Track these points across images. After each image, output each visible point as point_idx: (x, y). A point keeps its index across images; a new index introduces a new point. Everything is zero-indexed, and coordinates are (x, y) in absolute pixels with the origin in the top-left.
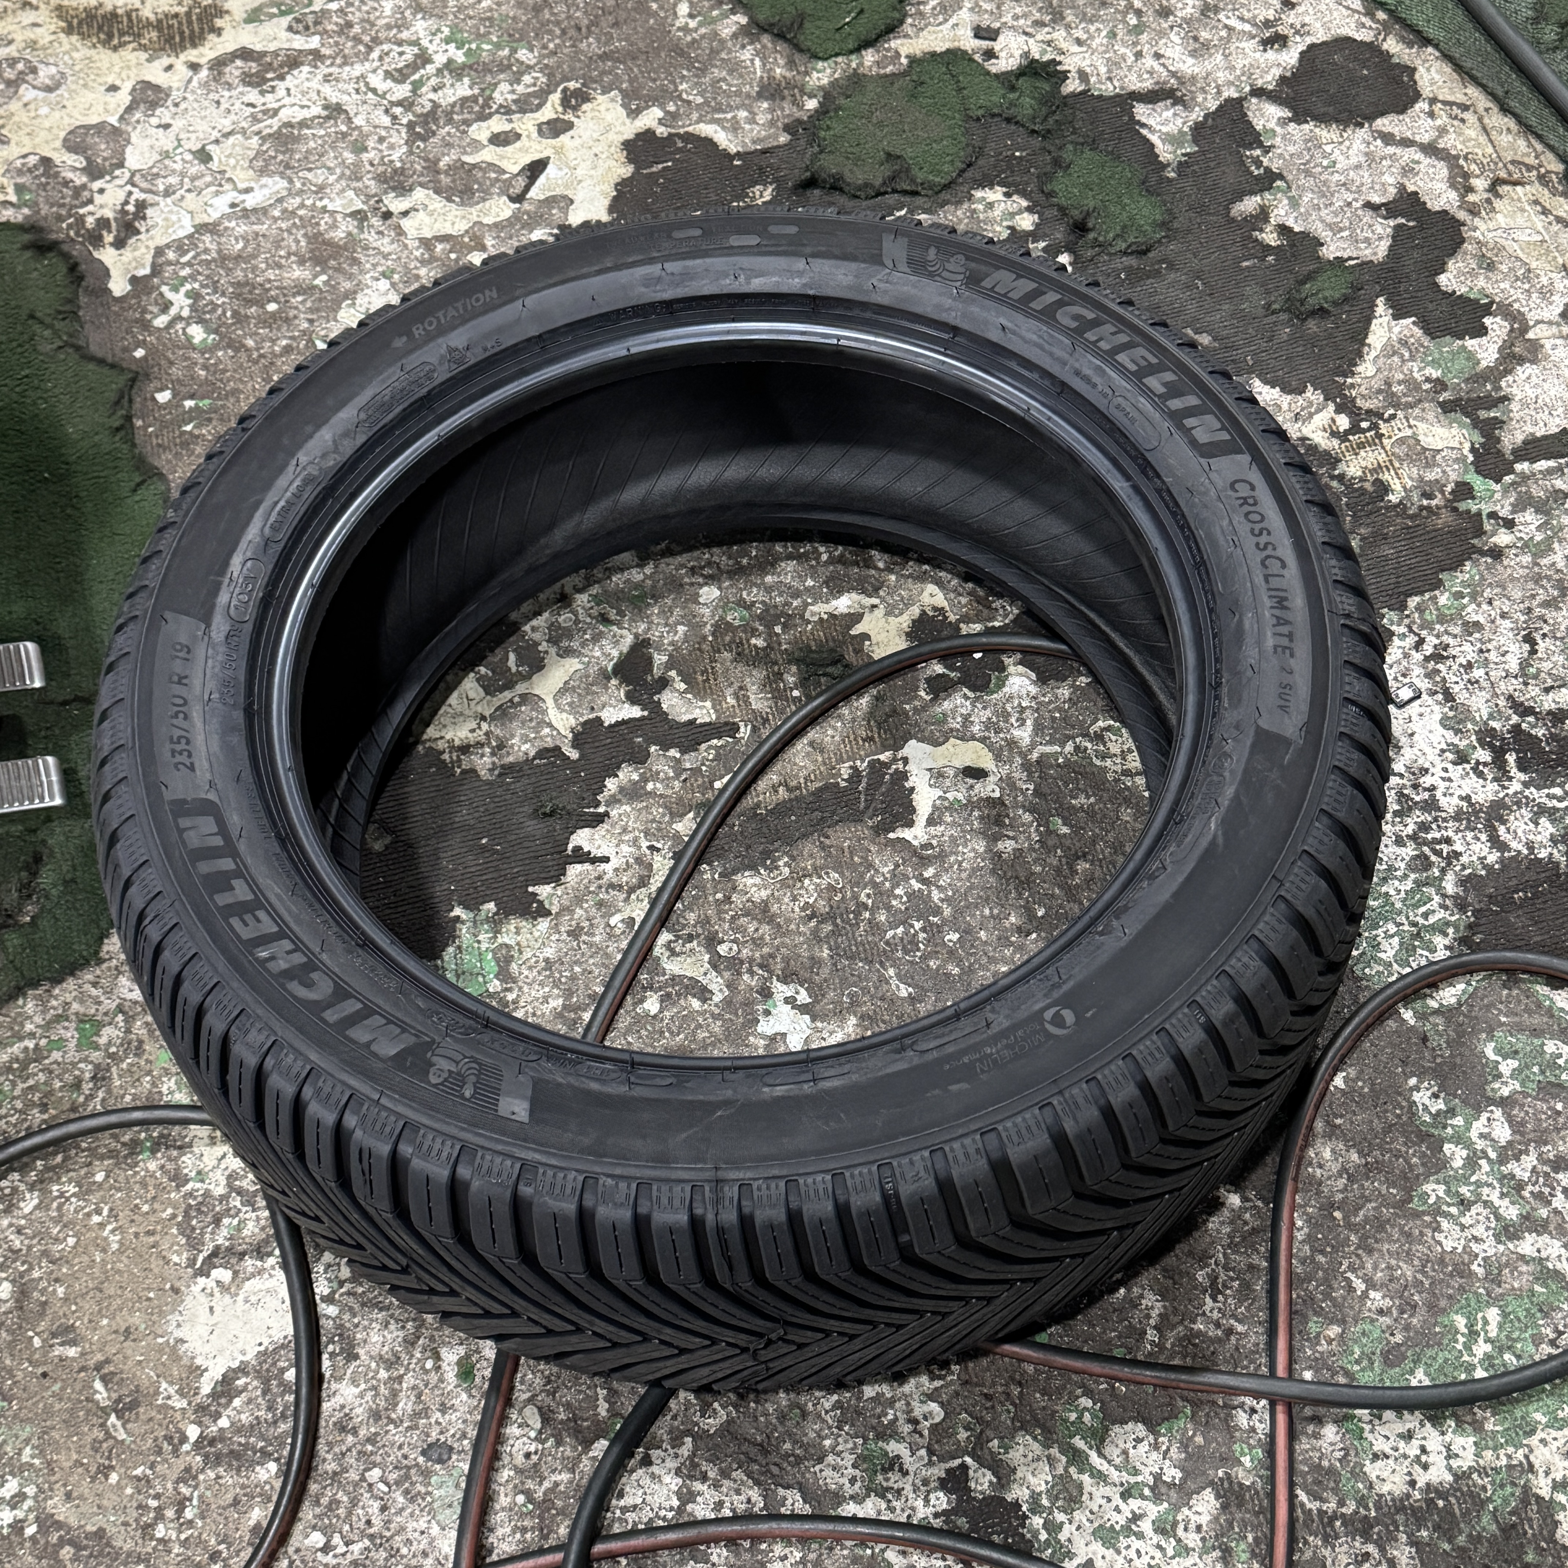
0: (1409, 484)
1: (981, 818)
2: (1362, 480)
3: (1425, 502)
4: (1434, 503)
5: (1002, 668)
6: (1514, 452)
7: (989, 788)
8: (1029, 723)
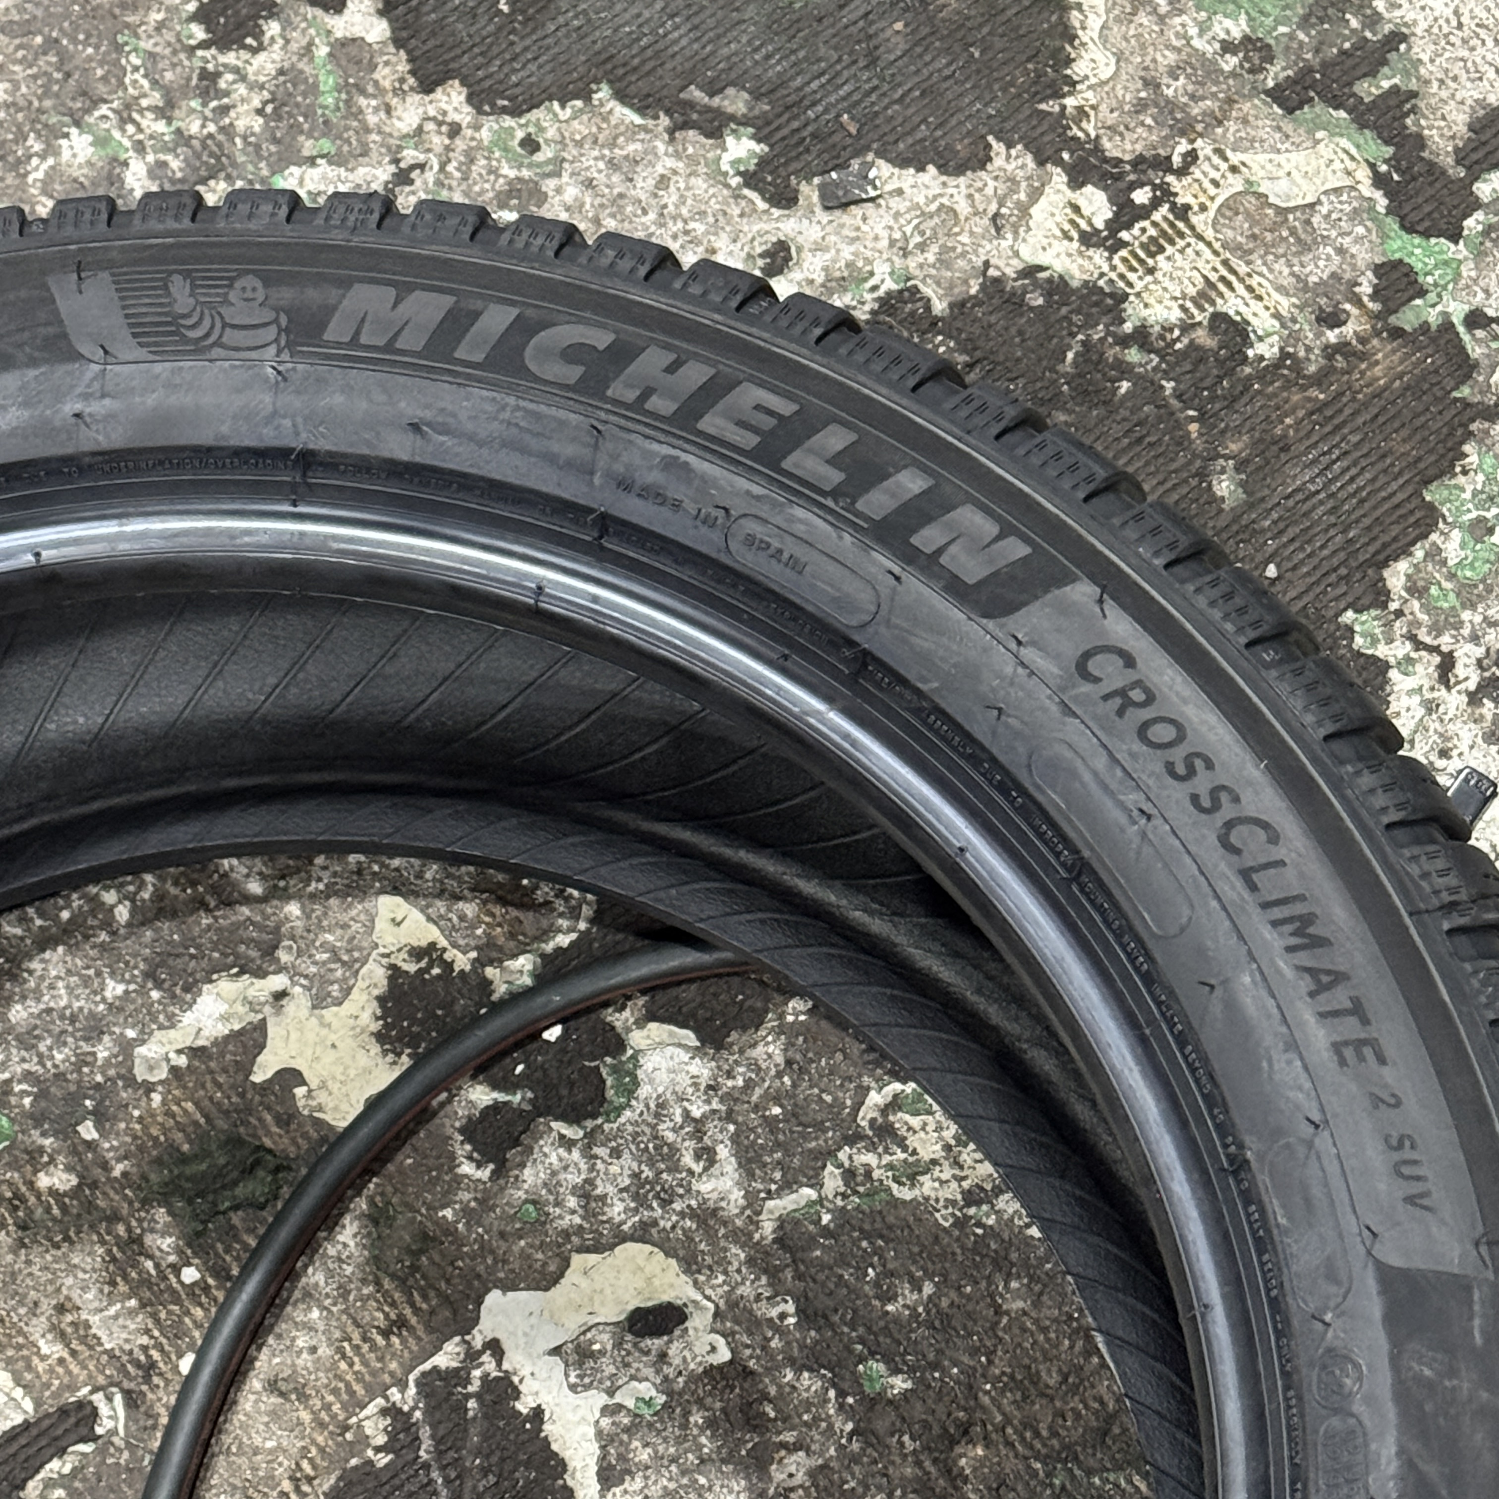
0: (1285, 304)
1: (711, 1424)
2: (1187, 327)
3: (1332, 336)
4: (1349, 330)
5: (616, 1044)
6: (1461, 157)
7: (701, 1348)
8: (723, 1152)
